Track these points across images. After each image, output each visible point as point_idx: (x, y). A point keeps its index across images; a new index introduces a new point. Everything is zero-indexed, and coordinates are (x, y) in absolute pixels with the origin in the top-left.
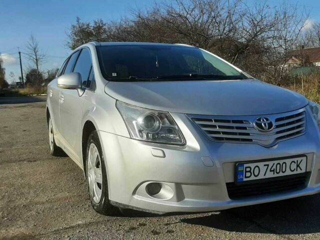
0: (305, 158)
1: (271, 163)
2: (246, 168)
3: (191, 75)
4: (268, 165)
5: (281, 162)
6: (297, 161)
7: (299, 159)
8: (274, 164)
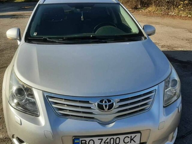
0: (139, 134)
1: (104, 138)
2: (81, 141)
3: (91, 36)
4: (102, 139)
5: (115, 137)
6: (131, 136)
7: (133, 135)
8: (108, 138)
